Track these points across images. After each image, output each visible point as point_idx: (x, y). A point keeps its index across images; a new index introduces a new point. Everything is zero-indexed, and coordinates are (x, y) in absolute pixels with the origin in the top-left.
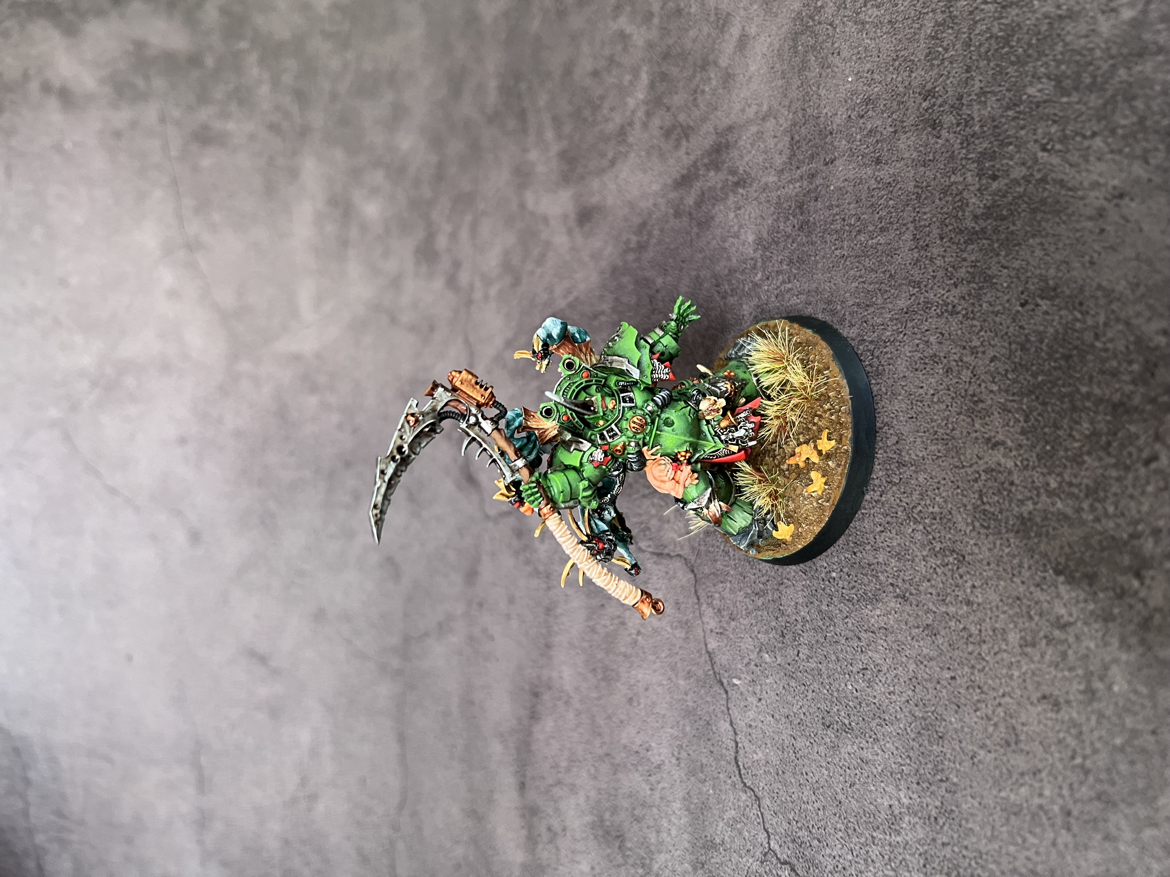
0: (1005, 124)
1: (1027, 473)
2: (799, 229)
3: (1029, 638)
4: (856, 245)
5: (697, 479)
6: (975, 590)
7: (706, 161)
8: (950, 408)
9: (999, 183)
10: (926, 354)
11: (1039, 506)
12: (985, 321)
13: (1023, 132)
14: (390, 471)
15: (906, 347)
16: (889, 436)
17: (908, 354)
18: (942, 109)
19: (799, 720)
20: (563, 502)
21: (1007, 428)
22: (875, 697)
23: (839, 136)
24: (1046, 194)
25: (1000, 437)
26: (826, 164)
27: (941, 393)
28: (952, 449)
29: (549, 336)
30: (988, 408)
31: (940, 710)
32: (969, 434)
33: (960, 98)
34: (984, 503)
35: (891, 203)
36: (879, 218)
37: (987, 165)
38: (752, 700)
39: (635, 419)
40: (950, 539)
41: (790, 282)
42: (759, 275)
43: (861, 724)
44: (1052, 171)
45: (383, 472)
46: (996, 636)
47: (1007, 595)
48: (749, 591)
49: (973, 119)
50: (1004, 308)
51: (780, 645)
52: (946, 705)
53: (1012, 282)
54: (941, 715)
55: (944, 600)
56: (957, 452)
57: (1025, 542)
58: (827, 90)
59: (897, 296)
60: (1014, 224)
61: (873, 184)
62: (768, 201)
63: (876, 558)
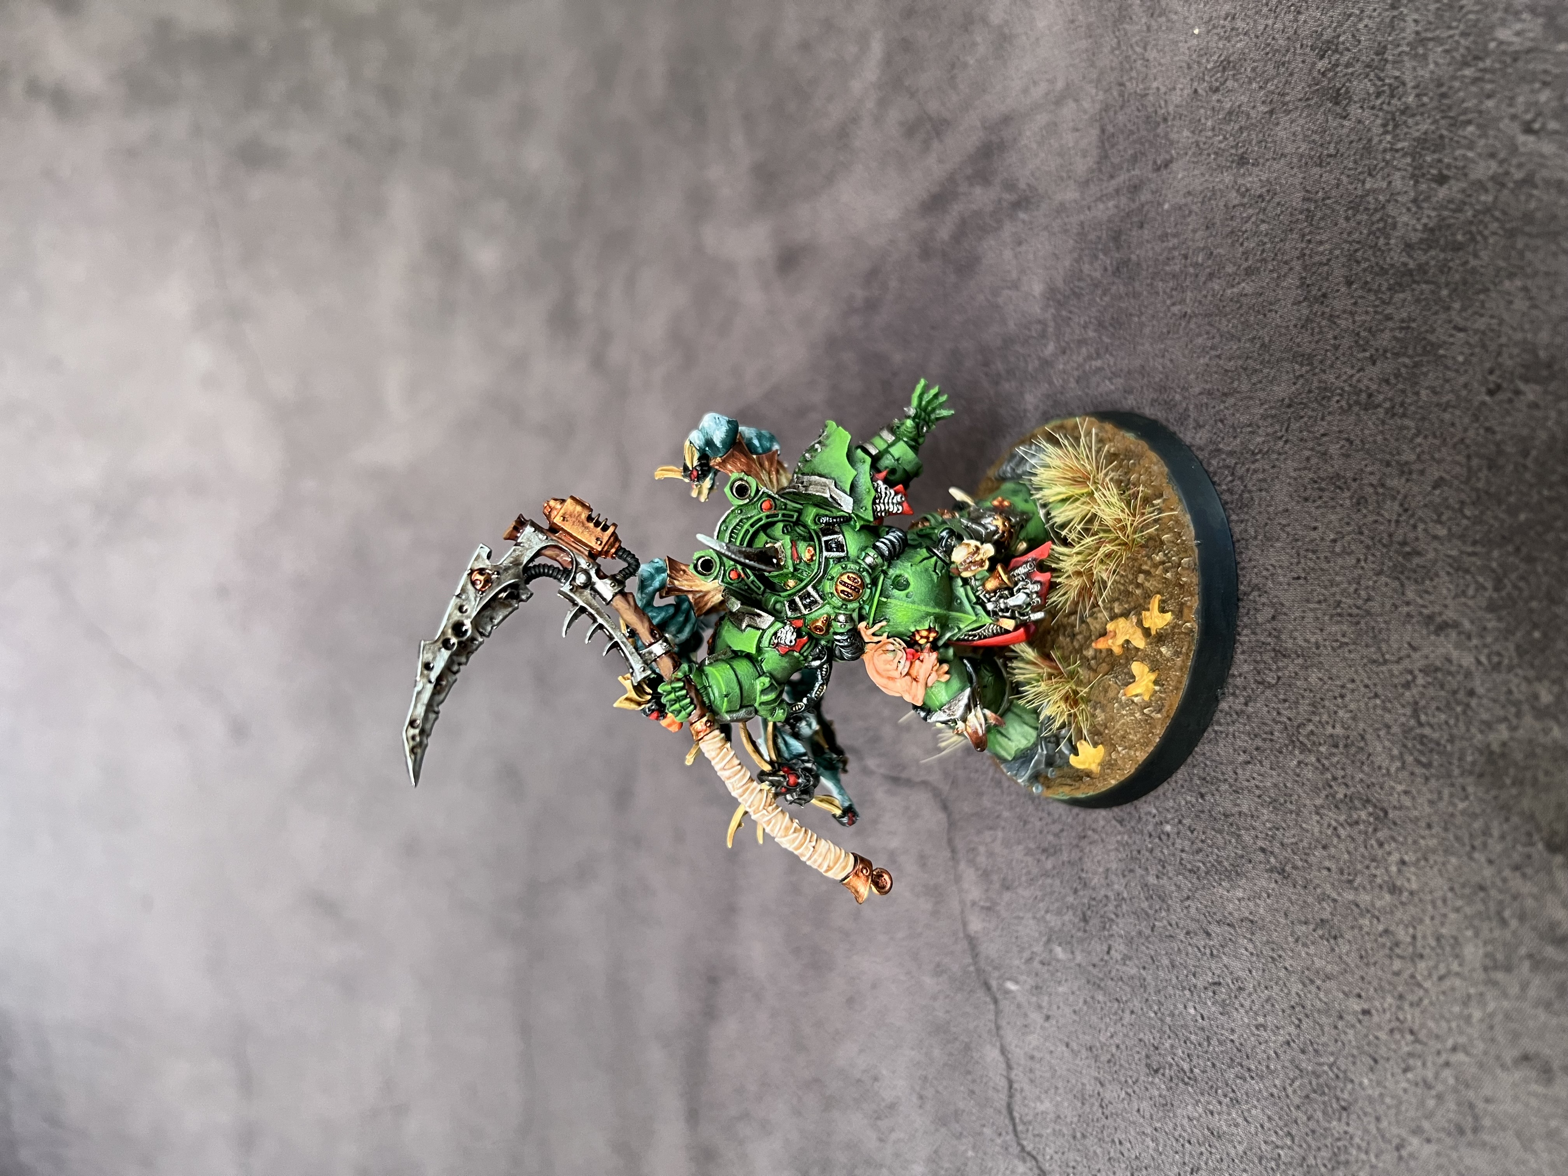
0: (1459, 90)
1: (1498, 677)
2: (1114, 274)
3: (1500, 956)
4: (1206, 296)
5: (947, 673)
6: (1404, 868)
7: (969, 171)
8: (1363, 563)
9: (1450, 189)
10: (1322, 474)
11: (1521, 733)
12: (1423, 419)
13: (1490, 103)
14: (439, 665)
15: (1289, 462)
16: (1260, 607)
17: (1292, 474)
18: (1350, 70)
19: (1109, 1056)
20: (727, 712)
21: (1463, 600)
22: (1233, 1031)
23: (1177, 123)
24: (1533, 205)
25: (1450, 615)
26: (1158, 169)
27: (1348, 538)
28: (1367, 632)
29: (709, 443)
30: (1429, 565)
31: (1342, 1063)
32: (1396, 607)
33: (1381, 51)
34: (1421, 724)
35: (1264, 227)
36: (1243, 253)
37: (1428, 159)
38: (1036, 1017)
39: (845, 578)
40: (1362, 780)
41: (1098, 356)
42: (1051, 348)
43: (1211, 1072)
44: (1542, 166)
45: (427, 666)
46: (1443, 949)
47: (1462, 880)
48: (1032, 845)
49: (1404, 84)
50: (1458, 397)
51: (1080, 934)
52: (1353, 1056)
53: (1472, 354)
54: (1345, 1072)
55: (1350, 882)
56: (1375, 637)
57: (1493, 793)
58: (1158, 51)
59: (1274, 377)
60: (1476, 256)
61: (1234, 198)
62: (1066, 231)
63: (1236, 805)
